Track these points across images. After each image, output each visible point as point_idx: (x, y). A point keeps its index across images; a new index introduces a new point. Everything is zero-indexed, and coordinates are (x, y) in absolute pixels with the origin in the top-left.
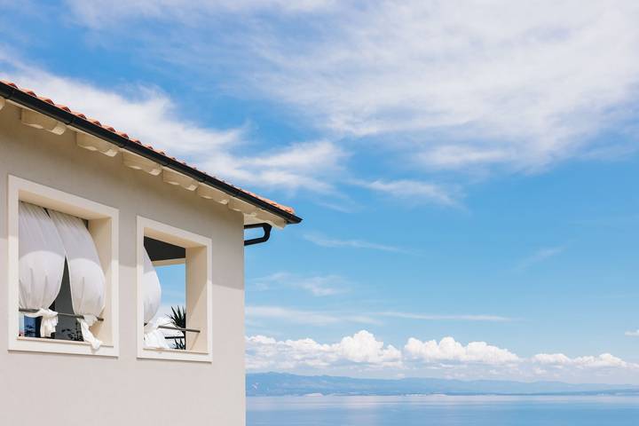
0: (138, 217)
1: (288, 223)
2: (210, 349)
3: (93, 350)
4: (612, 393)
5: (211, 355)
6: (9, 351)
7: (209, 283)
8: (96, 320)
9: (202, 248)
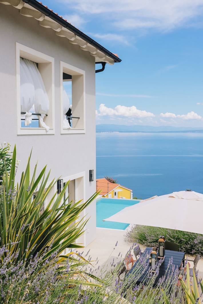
0: (61, 61)
1: (115, 62)
2: (85, 128)
3: (47, 131)
4: (194, 131)
5: (85, 130)
6: (17, 135)
7: (84, 93)
8: (45, 115)
9: (81, 76)
